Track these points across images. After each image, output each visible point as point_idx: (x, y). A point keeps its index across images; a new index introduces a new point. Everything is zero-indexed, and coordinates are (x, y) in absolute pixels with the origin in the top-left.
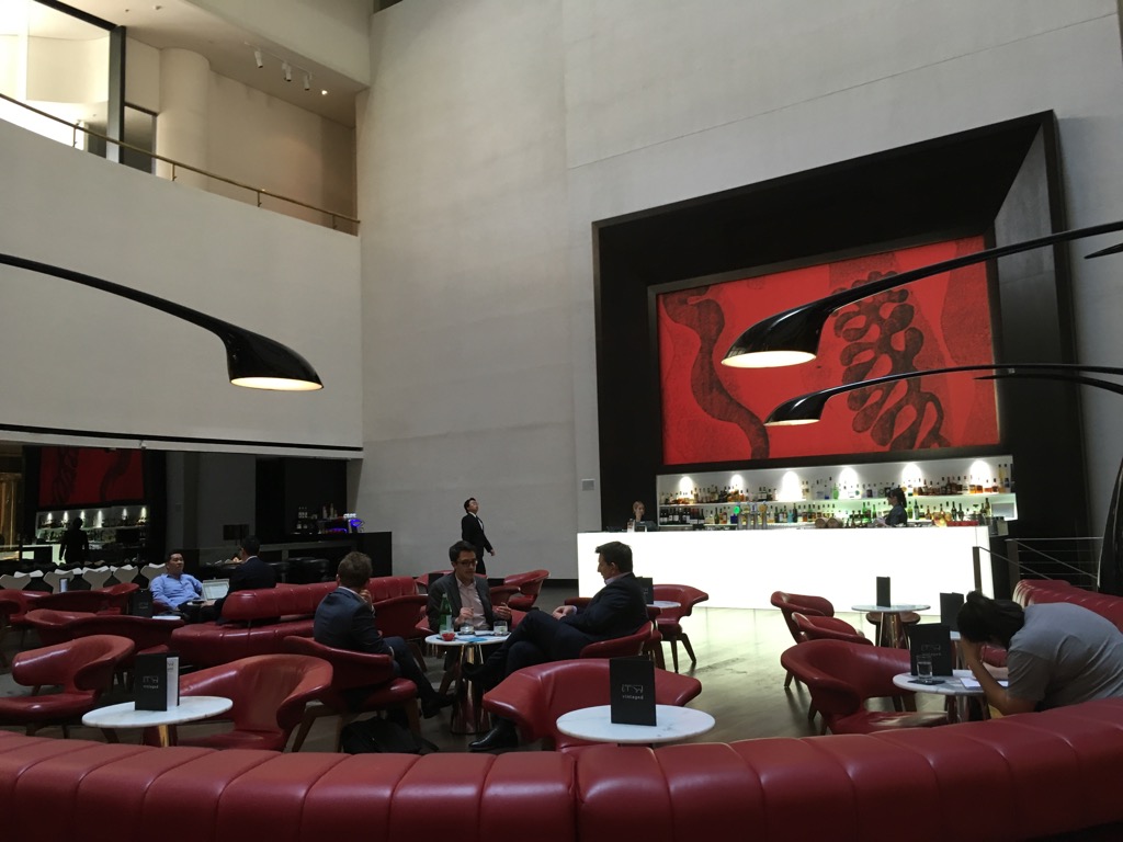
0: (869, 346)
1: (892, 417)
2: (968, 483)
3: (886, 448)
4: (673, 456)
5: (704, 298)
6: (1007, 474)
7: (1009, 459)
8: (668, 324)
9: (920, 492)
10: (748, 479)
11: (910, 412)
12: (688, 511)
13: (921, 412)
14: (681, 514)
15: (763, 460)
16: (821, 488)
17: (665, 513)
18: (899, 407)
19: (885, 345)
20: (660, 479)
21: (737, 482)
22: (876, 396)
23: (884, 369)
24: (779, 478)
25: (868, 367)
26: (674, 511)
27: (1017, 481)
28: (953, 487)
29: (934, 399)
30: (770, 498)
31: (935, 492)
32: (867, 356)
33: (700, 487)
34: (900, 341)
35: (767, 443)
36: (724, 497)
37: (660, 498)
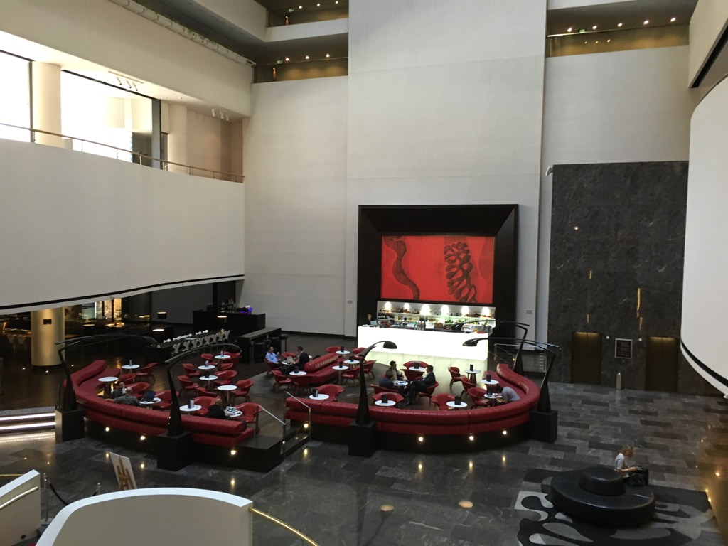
0: (456, 266)
1: (461, 290)
2: (482, 314)
3: (458, 301)
4: (384, 295)
5: (398, 240)
6: (493, 312)
7: (494, 308)
8: (385, 246)
9: (467, 315)
10: (411, 306)
11: (467, 290)
12: (388, 314)
13: (470, 290)
14: (386, 316)
15: (417, 300)
16: (436, 311)
17: (380, 314)
18: (463, 288)
19: (461, 267)
20: (379, 302)
21: (407, 306)
22: (457, 283)
23: (460, 274)
24: (421, 306)
25: (455, 273)
26: (383, 314)
27: (497, 315)
28: (477, 315)
29: (475, 287)
30: (418, 313)
31: (472, 316)
32: (455, 270)
33: (393, 307)
34: (465, 266)
35: (419, 294)
36: (402, 311)
37: (378, 309)
